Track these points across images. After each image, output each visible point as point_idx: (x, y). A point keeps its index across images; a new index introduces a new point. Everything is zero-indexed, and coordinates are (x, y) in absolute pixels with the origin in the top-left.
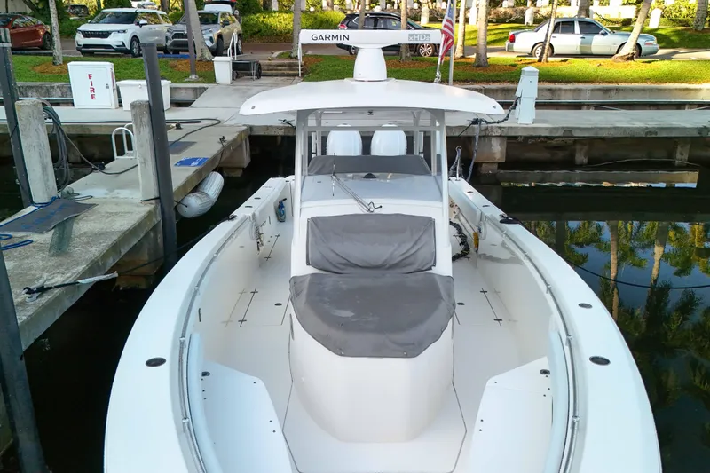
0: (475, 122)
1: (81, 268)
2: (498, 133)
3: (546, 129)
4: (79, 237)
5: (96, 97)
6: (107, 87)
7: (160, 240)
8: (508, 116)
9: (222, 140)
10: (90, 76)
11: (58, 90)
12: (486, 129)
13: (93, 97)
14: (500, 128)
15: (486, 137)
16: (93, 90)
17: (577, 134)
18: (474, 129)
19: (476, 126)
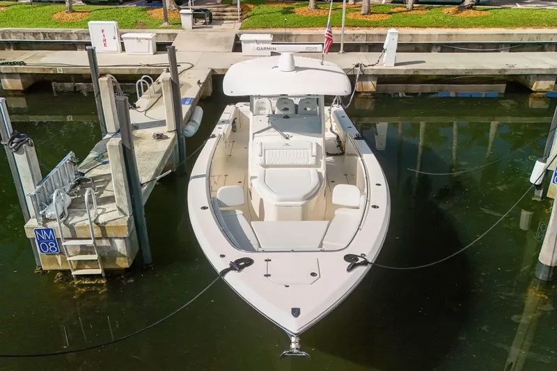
0: (358, 65)
2: (373, 73)
3: (403, 70)
5: (107, 45)
6: (114, 38)
8: (378, 61)
9: (199, 83)
10: (103, 31)
11: (75, 35)
13: (105, 45)
14: (374, 69)
15: (364, 75)
16: (105, 40)
17: (422, 73)
18: (356, 70)
19: (358, 68)
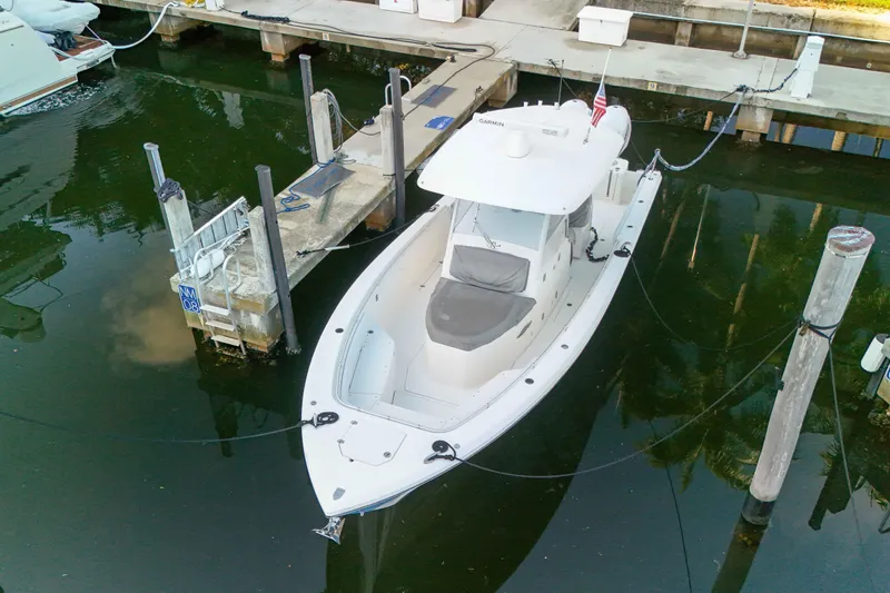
0: (742, 89)
1: (329, 237)
2: (764, 104)
3: (818, 108)
4: (336, 206)
7: (394, 202)
8: (782, 85)
9: (479, 89)
12: (751, 98)
14: (765, 99)
15: (750, 106)
17: (851, 118)
18: (737, 96)
19: (740, 94)
